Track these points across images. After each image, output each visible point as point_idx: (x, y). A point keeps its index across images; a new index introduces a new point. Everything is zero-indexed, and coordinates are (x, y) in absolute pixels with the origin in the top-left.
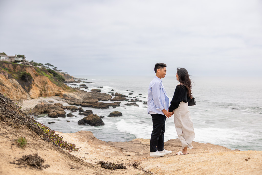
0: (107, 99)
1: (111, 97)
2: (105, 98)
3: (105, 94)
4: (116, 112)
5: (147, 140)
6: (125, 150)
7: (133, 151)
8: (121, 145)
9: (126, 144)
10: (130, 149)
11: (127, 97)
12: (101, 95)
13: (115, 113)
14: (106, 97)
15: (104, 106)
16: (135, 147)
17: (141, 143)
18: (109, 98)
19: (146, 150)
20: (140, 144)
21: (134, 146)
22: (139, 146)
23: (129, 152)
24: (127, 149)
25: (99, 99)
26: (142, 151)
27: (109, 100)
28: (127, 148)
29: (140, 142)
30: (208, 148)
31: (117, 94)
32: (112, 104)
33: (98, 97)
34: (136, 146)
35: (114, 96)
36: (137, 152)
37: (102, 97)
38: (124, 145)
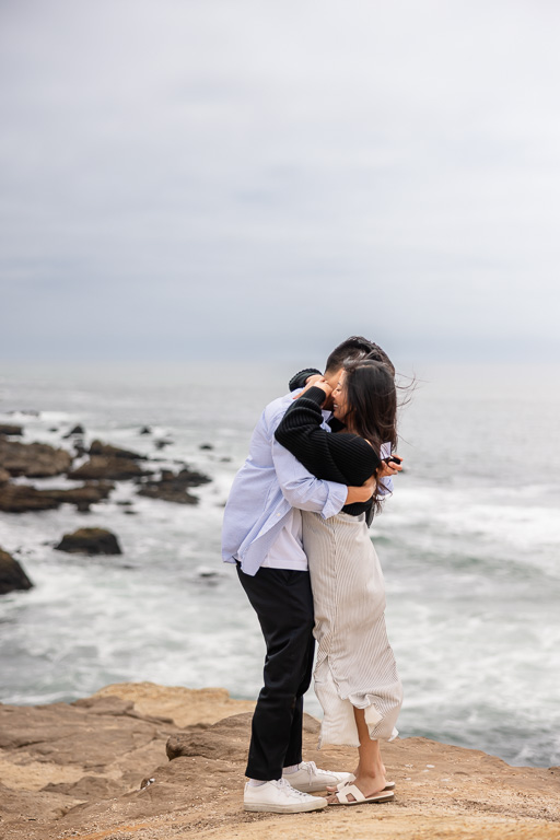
0: (51, 470)
1: (71, 461)
2: (43, 464)
3: (41, 448)
4: (88, 530)
5: (170, 689)
6: (37, 756)
7: (77, 757)
8: (21, 727)
9: (50, 719)
10: (63, 747)
11: (145, 459)
12: (23, 453)
13: (87, 536)
14: (45, 458)
15: (34, 503)
16: (92, 736)
17: (131, 708)
18: (60, 465)
19: (144, 749)
20: (125, 714)
21: (88, 730)
22: (114, 727)
23: (56, 762)
24: (46, 747)
25: (15, 473)
26: (123, 760)
27: (58, 474)
28: (52, 740)
29: (123, 708)
30: (409, 767)
31: (97, 449)
32: (74, 494)
33: (10, 458)
34: (97, 730)
35: (86, 458)
36: (95, 763)
37: (27, 459)
38: (41, 724)
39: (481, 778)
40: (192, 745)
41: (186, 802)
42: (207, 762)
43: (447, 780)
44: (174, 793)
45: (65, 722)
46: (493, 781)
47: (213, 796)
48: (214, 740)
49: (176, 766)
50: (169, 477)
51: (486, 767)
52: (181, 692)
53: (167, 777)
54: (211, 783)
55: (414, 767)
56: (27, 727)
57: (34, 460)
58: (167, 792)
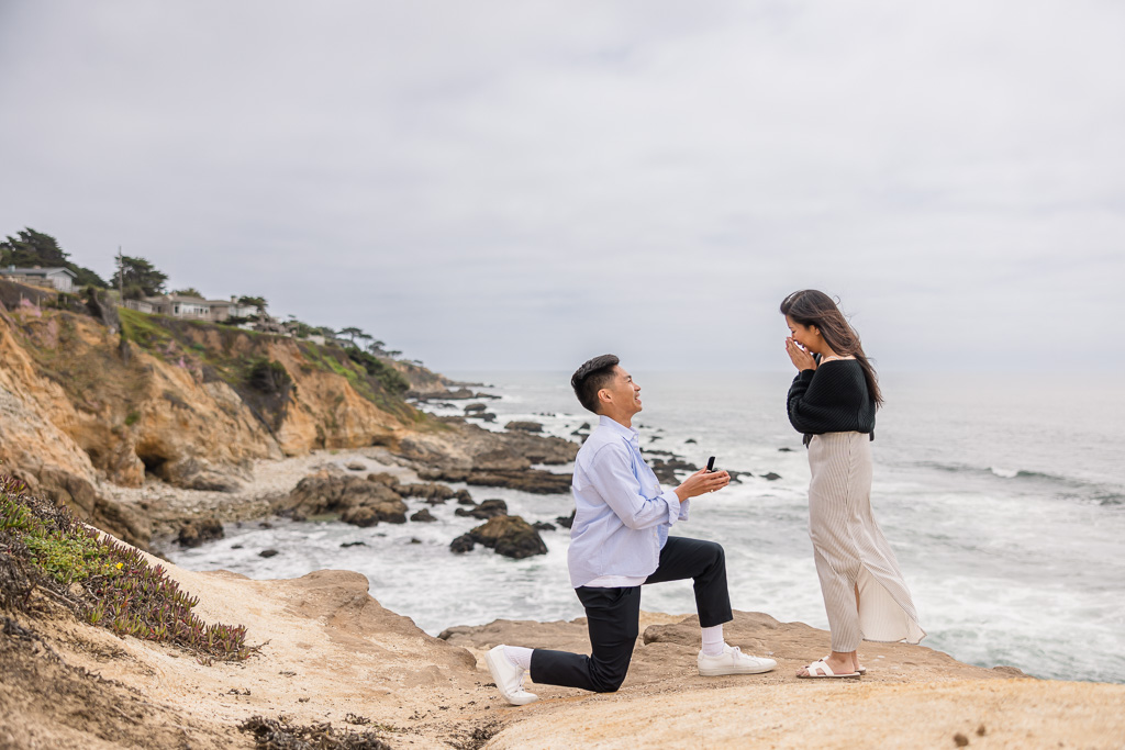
0: (564, 459)
2: (557, 454)
3: (556, 441)
8: (527, 636)
9: (552, 631)
12: (542, 445)
14: (559, 449)
15: (550, 485)
18: (570, 453)
25: (535, 460)
33: (531, 449)
37: (544, 450)
38: (544, 634)
39: (929, 668)
40: (665, 634)
41: (658, 677)
42: (678, 647)
43: (897, 667)
44: (648, 669)
45: (564, 634)
46: (940, 670)
47: (683, 673)
48: (685, 630)
49: (651, 649)
50: (660, 465)
51: (933, 660)
52: (663, 617)
53: (643, 657)
54: (680, 663)
55: (865, 657)
56: (533, 636)
57: (551, 450)
58: (642, 668)
